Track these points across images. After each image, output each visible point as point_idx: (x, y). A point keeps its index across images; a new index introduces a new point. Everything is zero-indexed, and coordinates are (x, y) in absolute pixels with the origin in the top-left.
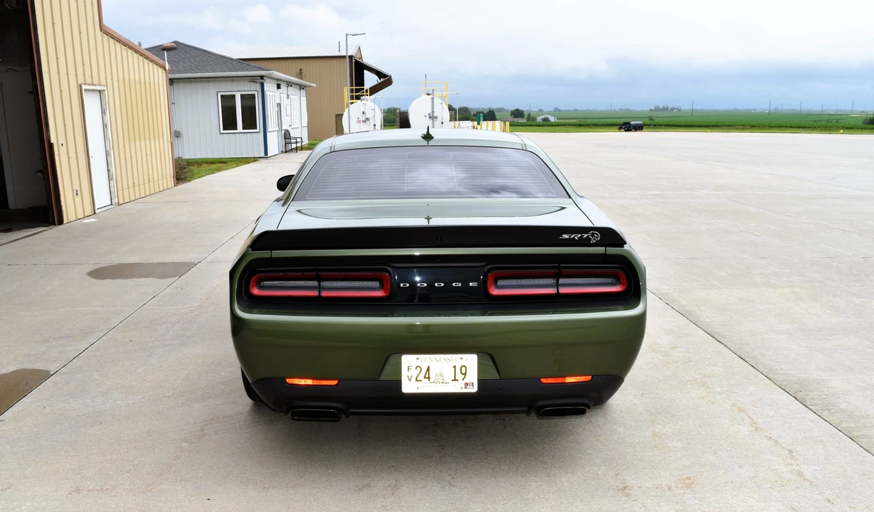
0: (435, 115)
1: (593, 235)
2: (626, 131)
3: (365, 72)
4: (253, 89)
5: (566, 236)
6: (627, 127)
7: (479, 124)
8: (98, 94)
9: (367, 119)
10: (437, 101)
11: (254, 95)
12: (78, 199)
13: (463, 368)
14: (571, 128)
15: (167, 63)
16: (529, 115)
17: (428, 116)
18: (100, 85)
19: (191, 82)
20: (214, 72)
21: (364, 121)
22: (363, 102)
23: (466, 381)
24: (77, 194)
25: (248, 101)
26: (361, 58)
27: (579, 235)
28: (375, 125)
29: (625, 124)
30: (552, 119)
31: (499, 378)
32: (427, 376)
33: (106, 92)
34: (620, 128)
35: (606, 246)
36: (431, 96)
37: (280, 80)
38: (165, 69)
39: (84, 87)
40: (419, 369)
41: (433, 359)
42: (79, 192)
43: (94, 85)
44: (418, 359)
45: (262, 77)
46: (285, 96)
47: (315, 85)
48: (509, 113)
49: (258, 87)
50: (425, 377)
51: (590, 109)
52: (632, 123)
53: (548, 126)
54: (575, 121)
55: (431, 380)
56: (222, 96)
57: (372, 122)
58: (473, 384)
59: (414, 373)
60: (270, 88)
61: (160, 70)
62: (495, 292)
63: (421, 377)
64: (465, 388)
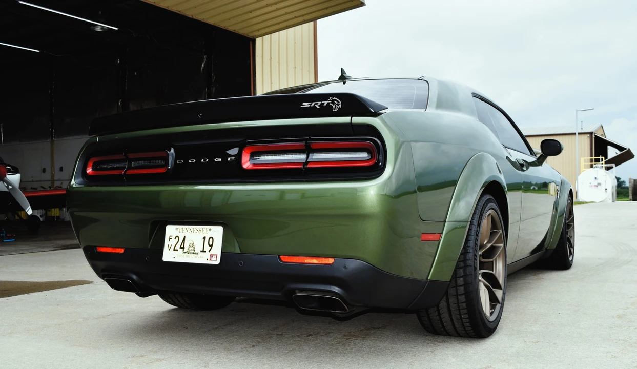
1: (333, 101)
5: (306, 105)
9: (599, 184)
13: (211, 239)
21: (596, 186)
22: (597, 169)
23: (212, 252)
26: (604, 135)
27: (320, 103)
28: (606, 190)
31: (240, 252)
32: (182, 246)
35: (353, 115)
40: (177, 238)
41: (189, 230)
44: (177, 229)
50: (181, 248)
55: (185, 250)
57: (603, 187)
58: (217, 255)
59: (174, 242)
62: (247, 165)
63: (178, 247)
64: (210, 260)
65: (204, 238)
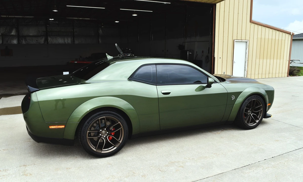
8: (245, 43)
18: (245, 40)
33: (248, 42)
39: (235, 41)
42: (225, 73)
43: (241, 40)
61: (287, 35)
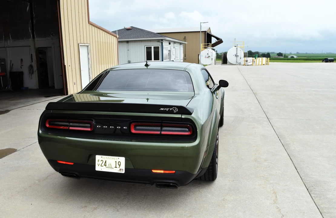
0: (238, 55)
1: (174, 109)
2: (325, 62)
3: (212, 37)
4: (158, 44)
5: (162, 109)
6: (326, 60)
7: (255, 59)
8: (87, 47)
9: (209, 56)
10: (239, 49)
11: (159, 47)
12: (75, 86)
13: (119, 163)
14: (303, 61)
15: (117, 35)
16: (285, 55)
17: (235, 55)
18: (87, 44)
19: (135, 42)
20: (144, 38)
21: (208, 57)
22: (208, 49)
23: (120, 168)
24: (75, 84)
25: (156, 49)
26: (210, 32)
27: (168, 109)
28: (212, 59)
29: (325, 59)
30: (295, 57)
31: (133, 168)
32: (105, 165)
33: (90, 46)
34: (323, 61)
35: (182, 114)
36: (236, 47)
37: (170, 41)
38: (116, 37)
39: (80, 44)
40: (102, 161)
41: (108, 158)
42: (76, 83)
43: (84, 44)
44: (102, 157)
45: (162, 40)
46: (173, 47)
47: (187, 43)
48: (276, 54)
49: (160, 44)
50: (104, 165)
51: (313, 53)
52: (328, 59)
53: (292, 60)
54: (305, 58)
55: (107, 166)
56: (146, 47)
57: (211, 58)
58: (123, 169)
59: (100, 163)
60: (165, 44)
61: (114, 37)
62: (133, 131)
63: (103, 165)
64: (120, 171)
65: (116, 162)
